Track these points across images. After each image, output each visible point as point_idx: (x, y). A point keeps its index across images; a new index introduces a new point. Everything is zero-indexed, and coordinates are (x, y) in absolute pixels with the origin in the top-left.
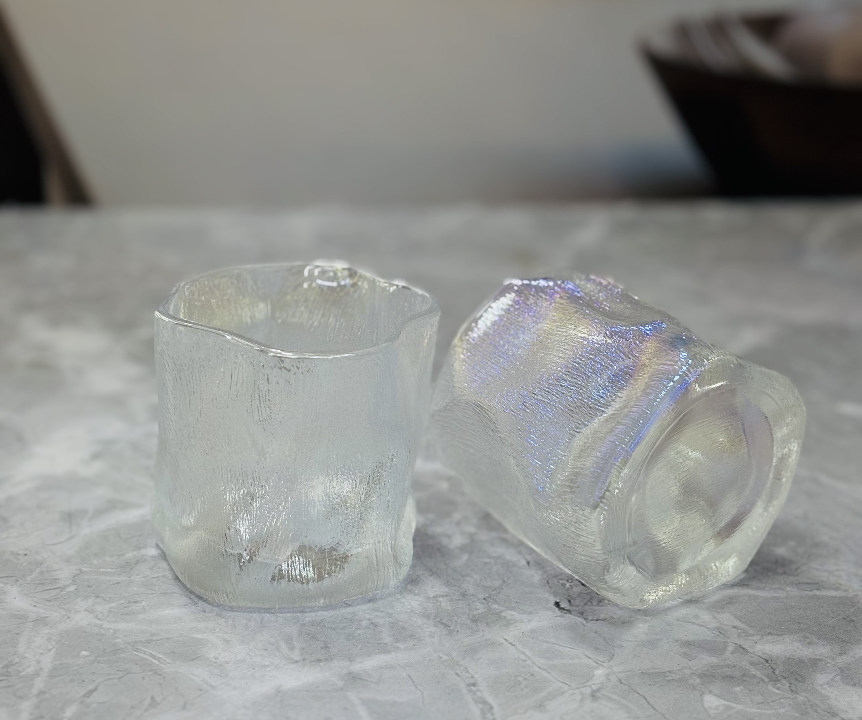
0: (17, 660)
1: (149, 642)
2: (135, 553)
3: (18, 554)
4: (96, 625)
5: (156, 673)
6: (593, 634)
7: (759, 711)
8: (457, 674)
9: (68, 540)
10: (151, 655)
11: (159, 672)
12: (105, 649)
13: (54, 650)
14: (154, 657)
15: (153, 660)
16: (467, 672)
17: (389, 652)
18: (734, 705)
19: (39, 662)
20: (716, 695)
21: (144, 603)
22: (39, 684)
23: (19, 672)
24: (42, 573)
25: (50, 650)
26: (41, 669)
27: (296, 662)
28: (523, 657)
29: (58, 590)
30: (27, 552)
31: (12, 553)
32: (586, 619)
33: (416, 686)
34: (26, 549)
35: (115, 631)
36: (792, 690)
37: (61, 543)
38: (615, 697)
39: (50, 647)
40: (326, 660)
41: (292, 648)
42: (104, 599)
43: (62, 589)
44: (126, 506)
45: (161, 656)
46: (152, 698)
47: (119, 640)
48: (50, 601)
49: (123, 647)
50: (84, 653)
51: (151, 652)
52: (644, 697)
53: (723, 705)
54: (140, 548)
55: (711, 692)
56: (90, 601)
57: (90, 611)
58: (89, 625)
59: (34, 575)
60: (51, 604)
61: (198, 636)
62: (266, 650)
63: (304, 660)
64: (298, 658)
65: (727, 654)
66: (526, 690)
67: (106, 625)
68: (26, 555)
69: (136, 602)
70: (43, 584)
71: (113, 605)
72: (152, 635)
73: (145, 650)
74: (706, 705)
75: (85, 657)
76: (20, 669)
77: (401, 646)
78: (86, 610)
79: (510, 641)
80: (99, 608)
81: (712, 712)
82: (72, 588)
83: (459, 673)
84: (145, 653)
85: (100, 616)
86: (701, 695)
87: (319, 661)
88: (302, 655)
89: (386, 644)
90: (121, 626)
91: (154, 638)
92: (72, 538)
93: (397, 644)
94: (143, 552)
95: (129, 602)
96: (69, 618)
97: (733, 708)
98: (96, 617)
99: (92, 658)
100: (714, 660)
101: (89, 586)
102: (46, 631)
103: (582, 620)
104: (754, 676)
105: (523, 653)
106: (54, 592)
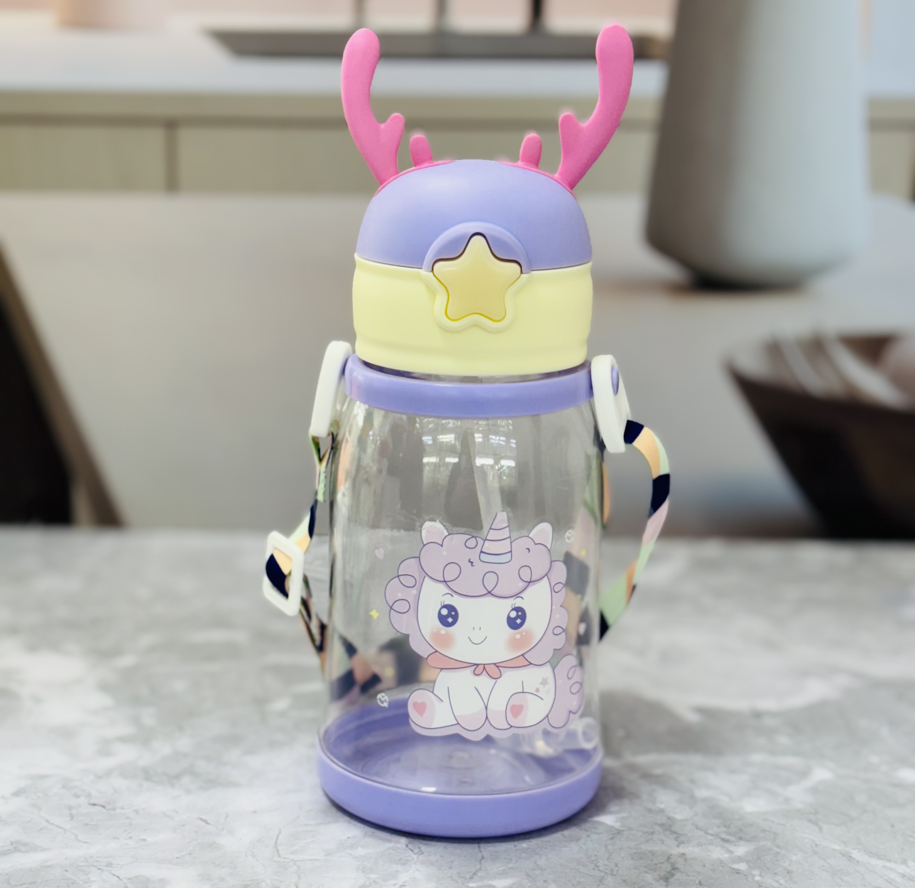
44: (29, 849)
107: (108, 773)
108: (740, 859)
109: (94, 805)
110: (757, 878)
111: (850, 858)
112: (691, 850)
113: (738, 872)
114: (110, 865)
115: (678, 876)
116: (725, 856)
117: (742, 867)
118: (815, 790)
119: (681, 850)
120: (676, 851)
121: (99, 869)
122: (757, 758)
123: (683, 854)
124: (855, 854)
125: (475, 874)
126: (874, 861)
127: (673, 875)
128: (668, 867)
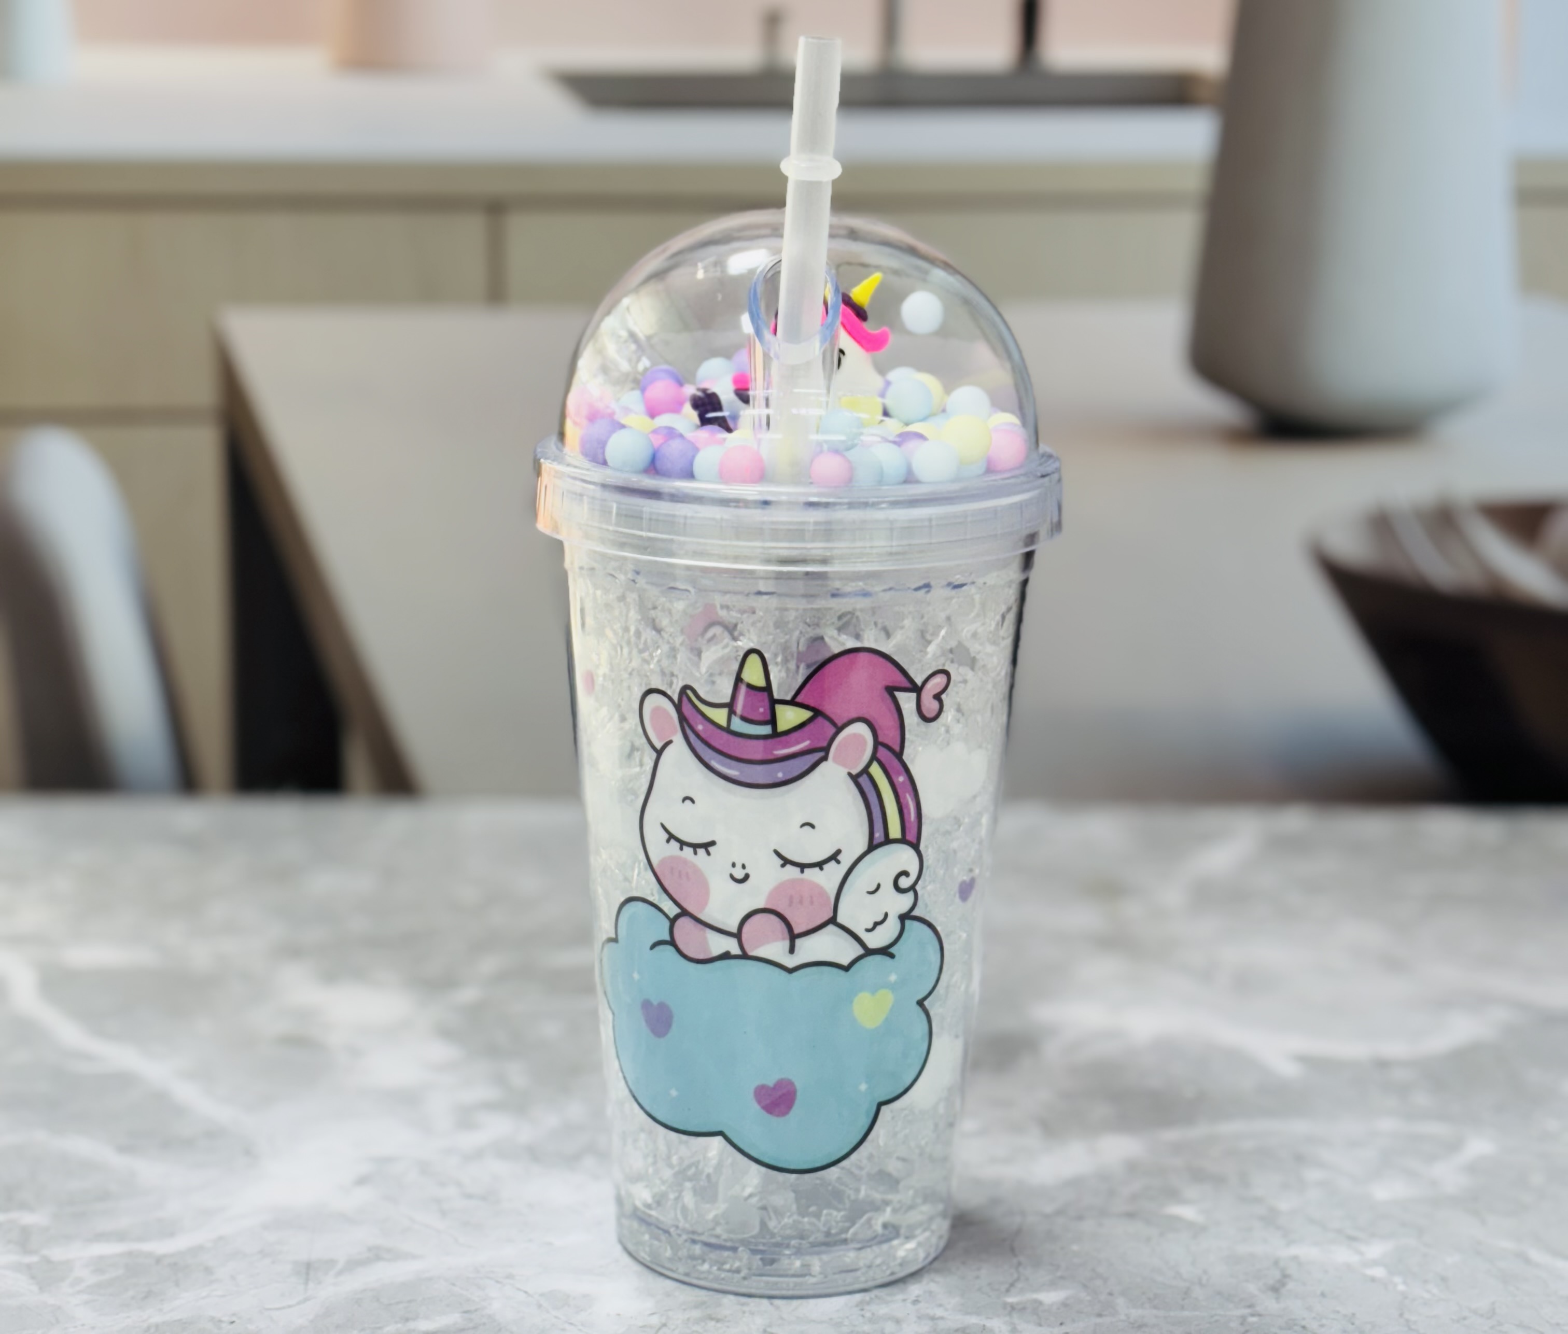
2: (399, 1326)
3: (220, 1321)
9: (299, 1303)
30: (234, 1319)
31: (212, 1319)
34: (234, 1315)
37: (290, 1307)
44: (396, 1255)
54: (407, 1320)
68: (233, 1322)
92: (306, 1300)
94: (411, 1325)
107: (478, 1155)
108: (1375, 1263)
109: (469, 1196)
110: (1401, 1287)
112: (1306, 1252)
113: (1373, 1279)
114: (510, 1276)
115: (1291, 1285)
116: (1354, 1259)
117: (1379, 1272)
118: (1472, 1169)
119: (1294, 1250)
120: (1286, 1252)
121: (498, 1282)
122: (1387, 1124)
123: (1295, 1258)
125: (1012, 1285)
127: (1284, 1285)
128: (1277, 1274)
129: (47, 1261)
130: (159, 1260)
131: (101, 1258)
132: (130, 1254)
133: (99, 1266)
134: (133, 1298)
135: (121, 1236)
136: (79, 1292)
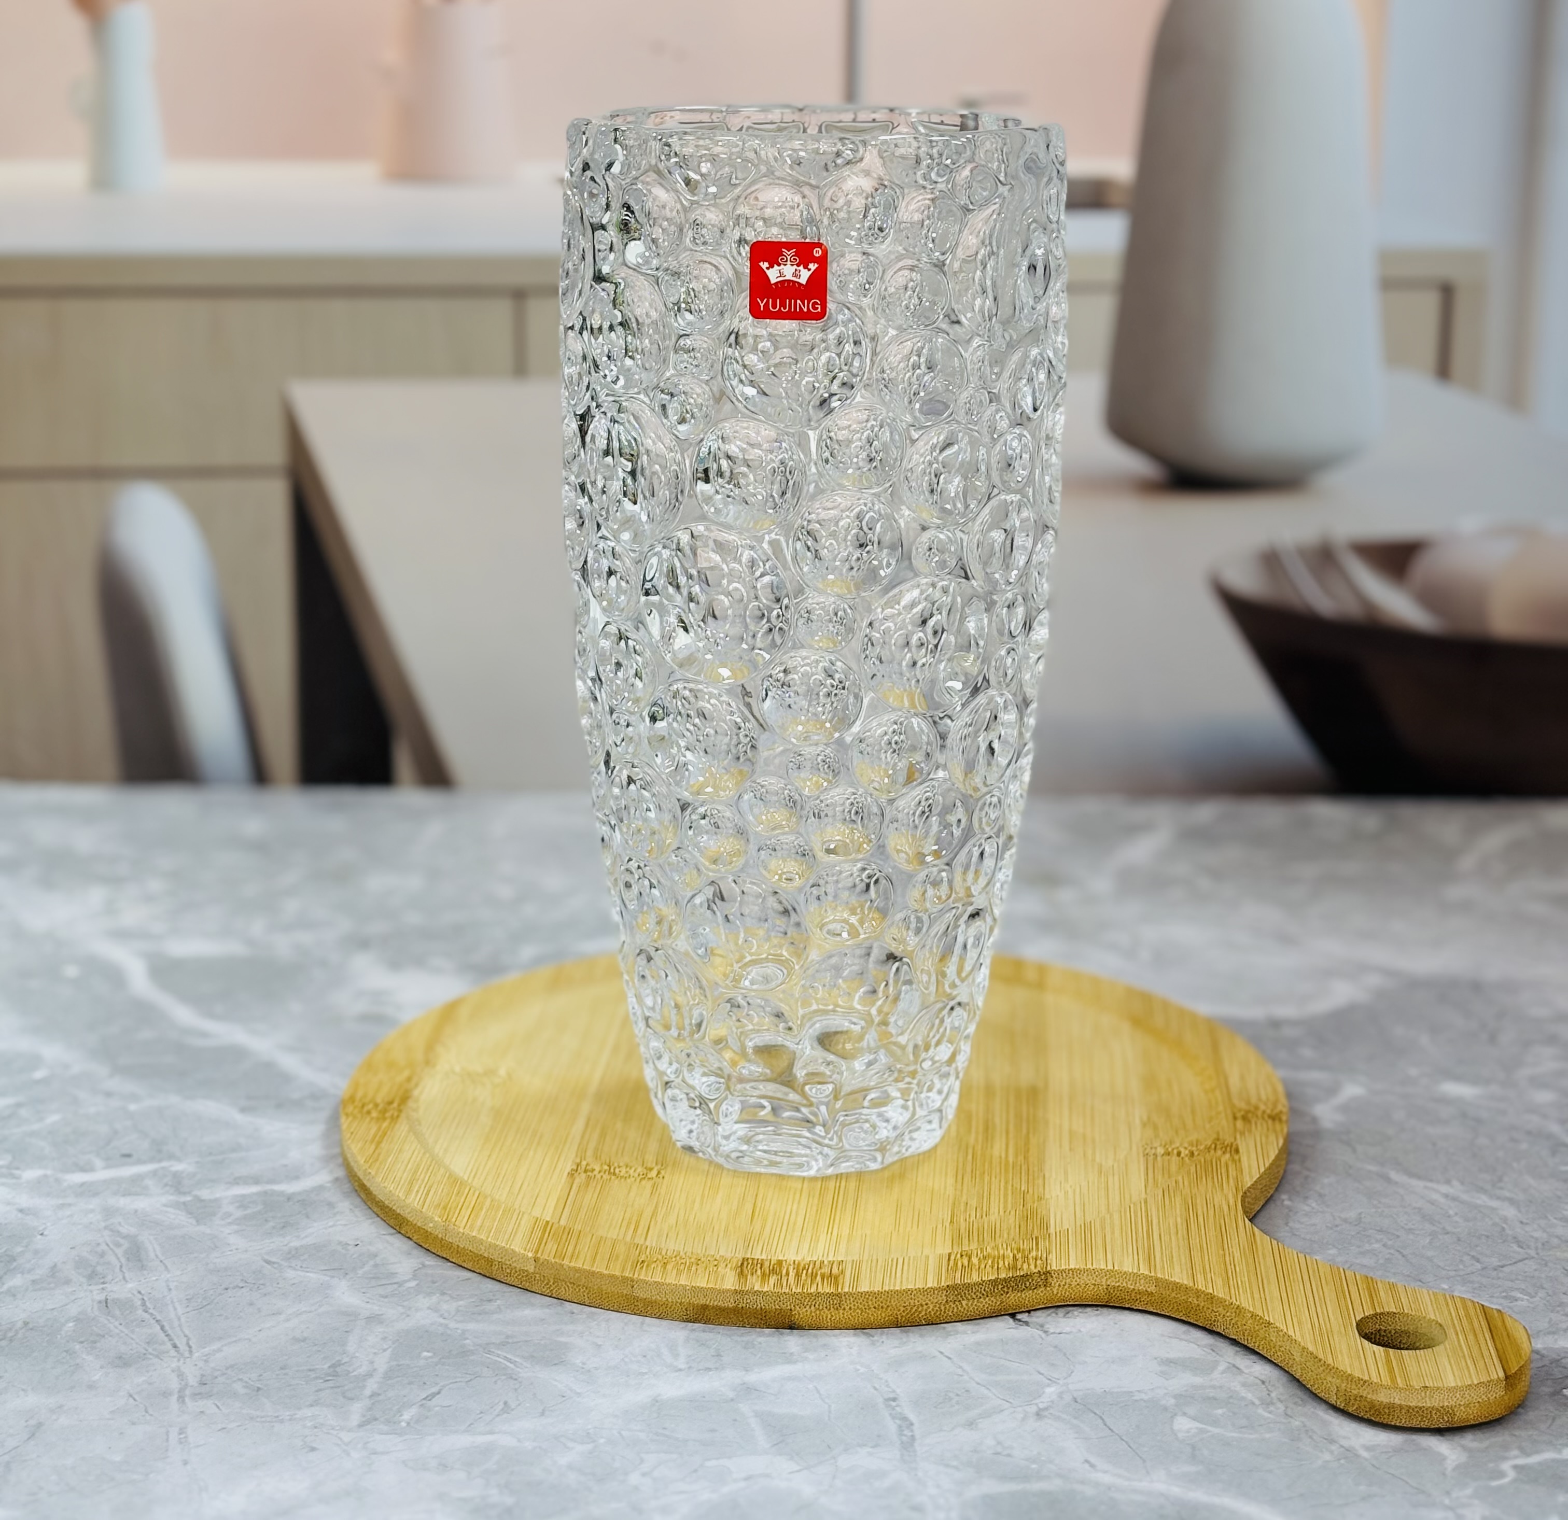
0: (346, 1359)
1: (503, 1344)
3: (348, 1244)
4: (441, 1325)
5: (511, 1378)
6: (1052, 1349)
7: (1241, 1435)
8: (875, 1389)
10: (506, 1358)
11: (514, 1377)
12: (450, 1351)
13: (390, 1350)
14: (510, 1361)
15: (508, 1364)
16: (888, 1386)
17: (795, 1362)
18: (1209, 1428)
19: (372, 1363)
20: (1190, 1417)
21: (499, 1302)
22: (372, 1385)
23: (349, 1372)
24: (376, 1266)
25: (385, 1350)
26: (375, 1370)
27: (680, 1370)
28: (960, 1372)
29: (396, 1286)
31: (340, 1243)
32: (1046, 1332)
33: (823, 1400)
34: (357, 1239)
35: (464, 1332)
36: (1286, 1414)
38: (1064, 1416)
39: (385, 1347)
40: (717, 1369)
41: (676, 1356)
42: (452, 1297)
43: (400, 1284)
45: (517, 1360)
46: (505, 1403)
47: (467, 1341)
48: (386, 1297)
49: (472, 1348)
50: (425, 1354)
51: (505, 1354)
52: (1101, 1418)
53: (1197, 1428)
55: (1185, 1414)
56: (435, 1299)
57: (435, 1309)
58: (432, 1324)
59: (366, 1268)
60: (386, 1300)
61: (563, 1339)
62: (645, 1356)
63: (690, 1368)
64: (683, 1366)
65: (1216, 1374)
66: (957, 1407)
67: (452, 1325)
69: (490, 1301)
70: (376, 1278)
71: (461, 1303)
72: (508, 1337)
73: (499, 1352)
74: (1176, 1427)
75: (426, 1358)
76: (351, 1369)
77: (811, 1356)
78: (429, 1308)
79: (946, 1354)
80: (445, 1306)
81: (1180, 1435)
82: (413, 1284)
83: (878, 1387)
84: (498, 1356)
85: (446, 1315)
86: (1172, 1417)
87: (709, 1369)
88: (687, 1363)
89: (792, 1354)
90: (471, 1326)
91: (510, 1341)
93: (806, 1354)
95: (482, 1300)
96: (408, 1316)
97: (1208, 1432)
98: (441, 1316)
99: (436, 1360)
100: (1198, 1380)
101: (434, 1282)
102: (381, 1330)
103: (1041, 1333)
104: (1243, 1398)
105: (961, 1367)
106: (390, 1288)
111: (1388, 1180)
118: (1345, 1108)
124: (1393, 1175)
126: (1414, 1182)
129: (198, 1199)
130: (289, 1198)
131: (243, 1196)
132: (265, 1193)
133: (242, 1202)
134: (274, 1228)
135: (256, 1181)
136: (230, 1224)
